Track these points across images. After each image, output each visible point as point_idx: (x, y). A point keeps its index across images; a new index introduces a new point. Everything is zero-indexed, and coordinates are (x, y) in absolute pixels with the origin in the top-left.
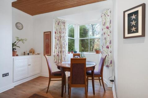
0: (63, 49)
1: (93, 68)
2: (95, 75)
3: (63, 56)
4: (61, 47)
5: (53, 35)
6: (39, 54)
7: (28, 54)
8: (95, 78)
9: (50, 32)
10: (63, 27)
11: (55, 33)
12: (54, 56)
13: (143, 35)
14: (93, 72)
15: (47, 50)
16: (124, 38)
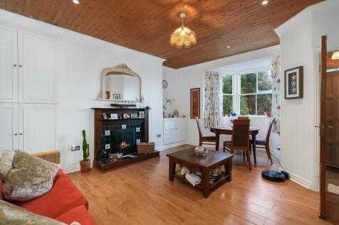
0: (216, 111)
1: (256, 132)
2: (257, 142)
3: (216, 120)
4: (213, 108)
5: (203, 93)
6: (184, 117)
7: (173, 117)
8: (257, 146)
9: (199, 89)
10: (215, 81)
11: (206, 90)
12: (205, 119)
13: (301, 96)
14: (254, 137)
15: (195, 112)
16: (286, 98)
